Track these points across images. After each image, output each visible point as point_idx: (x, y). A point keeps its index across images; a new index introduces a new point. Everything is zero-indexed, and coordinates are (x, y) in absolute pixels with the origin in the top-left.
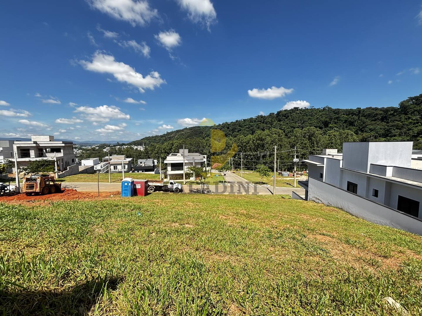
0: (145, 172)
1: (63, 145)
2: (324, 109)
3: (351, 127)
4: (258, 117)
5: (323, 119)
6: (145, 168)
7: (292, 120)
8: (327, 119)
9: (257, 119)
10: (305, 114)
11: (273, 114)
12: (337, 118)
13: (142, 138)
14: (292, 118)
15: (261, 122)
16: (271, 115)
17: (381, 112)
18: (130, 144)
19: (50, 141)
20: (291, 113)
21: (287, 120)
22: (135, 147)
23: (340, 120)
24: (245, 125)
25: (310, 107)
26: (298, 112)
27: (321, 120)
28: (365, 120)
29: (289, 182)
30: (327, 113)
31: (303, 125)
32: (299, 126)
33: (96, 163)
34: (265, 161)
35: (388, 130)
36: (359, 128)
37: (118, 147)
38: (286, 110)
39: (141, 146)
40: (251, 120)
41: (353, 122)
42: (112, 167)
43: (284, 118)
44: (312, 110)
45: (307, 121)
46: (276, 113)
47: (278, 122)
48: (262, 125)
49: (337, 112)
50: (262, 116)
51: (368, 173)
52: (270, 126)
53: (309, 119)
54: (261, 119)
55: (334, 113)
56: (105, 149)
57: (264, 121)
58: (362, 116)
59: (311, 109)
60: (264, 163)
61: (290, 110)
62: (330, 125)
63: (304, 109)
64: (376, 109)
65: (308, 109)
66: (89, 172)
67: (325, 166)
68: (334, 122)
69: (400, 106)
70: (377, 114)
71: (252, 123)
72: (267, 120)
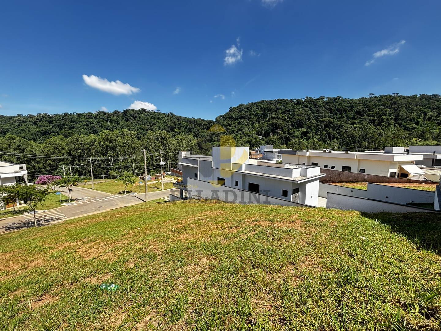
2: (169, 115)
3: (190, 133)
4: (99, 113)
7: (141, 121)
9: (97, 115)
10: (153, 116)
11: (119, 112)
12: (180, 124)
14: (140, 119)
15: (103, 119)
16: (116, 113)
17: (207, 123)
20: (138, 114)
21: (136, 121)
23: (182, 126)
24: (80, 122)
25: (157, 111)
26: (146, 114)
27: (167, 125)
28: (198, 128)
30: (172, 119)
32: (148, 128)
36: (195, 134)
38: (133, 110)
40: (89, 115)
41: (191, 129)
43: (132, 118)
45: (156, 124)
46: (122, 111)
47: (126, 122)
48: (105, 124)
49: (179, 118)
50: (104, 113)
51: (232, 170)
53: (157, 122)
54: (103, 117)
55: (177, 120)
57: (108, 119)
58: (196, 125)
59: (158, 113)
61: (137, 111)
63: (151, 111)
64: (204, 120)
65: (154, 112)
67: (199, 167)
68: (178, 127)
69: (216, 120)
70: (204, 124)
71: (92, 120)
72: (111, 118)
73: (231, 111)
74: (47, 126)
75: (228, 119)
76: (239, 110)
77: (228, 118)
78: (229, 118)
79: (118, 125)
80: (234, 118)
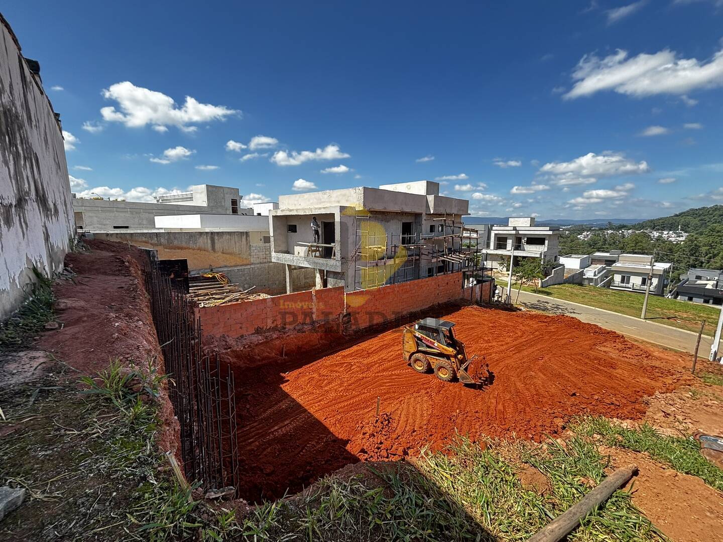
0: (713, 303)
18: (642, 226)
19: (530, 226)
22: (655, 233)
33: (584, 265)
37: (610, 232)
42: (618, 278)
56: (582, 234)
66: (576, 281)
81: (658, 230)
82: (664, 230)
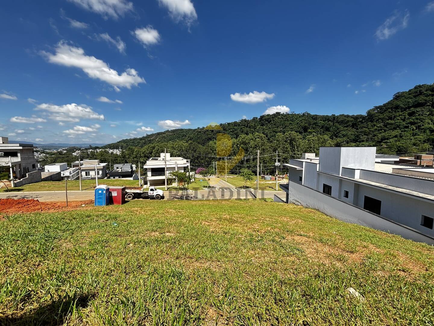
0: (122, 178)
1: (21, 148)
2: (303, 114)
3: (327, 133)
4: (242, 121)
5: (303, 124)
6: (122, 174)
7: (274, 125)
8: (307, 125)
9: (240, 123)
10: (286, 119)
11: (257, 118)
12: (315, 123)
13: (118, 141)
14: (274, 122)
15: (244, 126)
16: (254, 119)
17: (352, 119)
18: (105, 147)
19: (3, 143)
20: (273, 118)
21: (270, 125)
22: (111, 150)
23: (318, 126)
24: (229, 129)
26: (280, 117)
27: (301, 125)
28: (339, 126)
29: (271, 186)
30: (307, 119)
31: (285, 129)
32: (281, 130)
33: (63, 169)
34: (248, 165)
35: (357, 136)
36: (334, 133)
37: (90, 150)
38: (268, 115)
39: (117, 150)
40: (235, 124)
41: (329, 128)
42: (84, 173)
43: (267, 122)
44: (293, 115)
45: (288, 126)
46: (259, 117)
47: (261, 127)
48: (245, 130)
49: (315, 117)
50: (245, 121)
51: (340, 176)
52: (254, 130)
53: (290, 124)
54: (245, 123)
55: (313, 119)
56: (75, 152)
57: (248, 125)
58: (337, 122)
60: (248, 167)
61: (272, 115)
62: (309, 130)
63: (286, 114)
64: (348, 116)
65: (289, 114)
66: (55, 179)
67: (304, 169)
68: (313, 127)
69: (368, 114)
70: (348, 121)
71: (236, 127)
72: (251, 124)
73: (396, 99)
74: (210, 134)
75: (390, 110)
76: (414, 94)
77: (389, 108)
78: (392, 108)
79: (255, 130)
80: (402, 108)
81: (112, 149)
82: (114, 149)
